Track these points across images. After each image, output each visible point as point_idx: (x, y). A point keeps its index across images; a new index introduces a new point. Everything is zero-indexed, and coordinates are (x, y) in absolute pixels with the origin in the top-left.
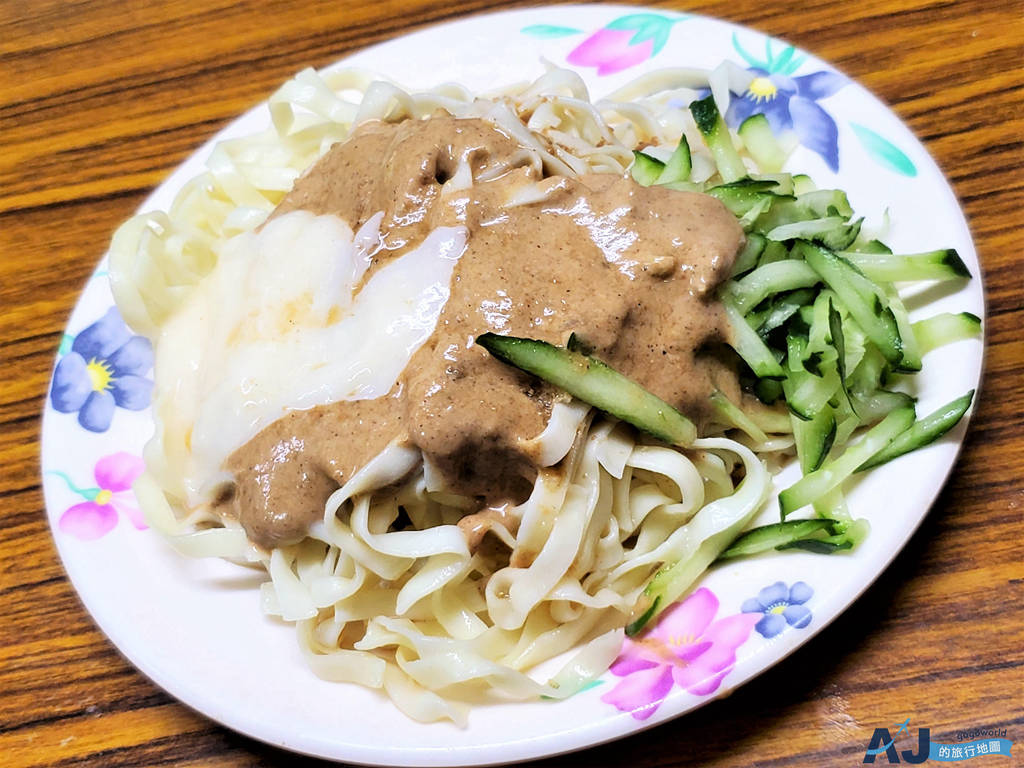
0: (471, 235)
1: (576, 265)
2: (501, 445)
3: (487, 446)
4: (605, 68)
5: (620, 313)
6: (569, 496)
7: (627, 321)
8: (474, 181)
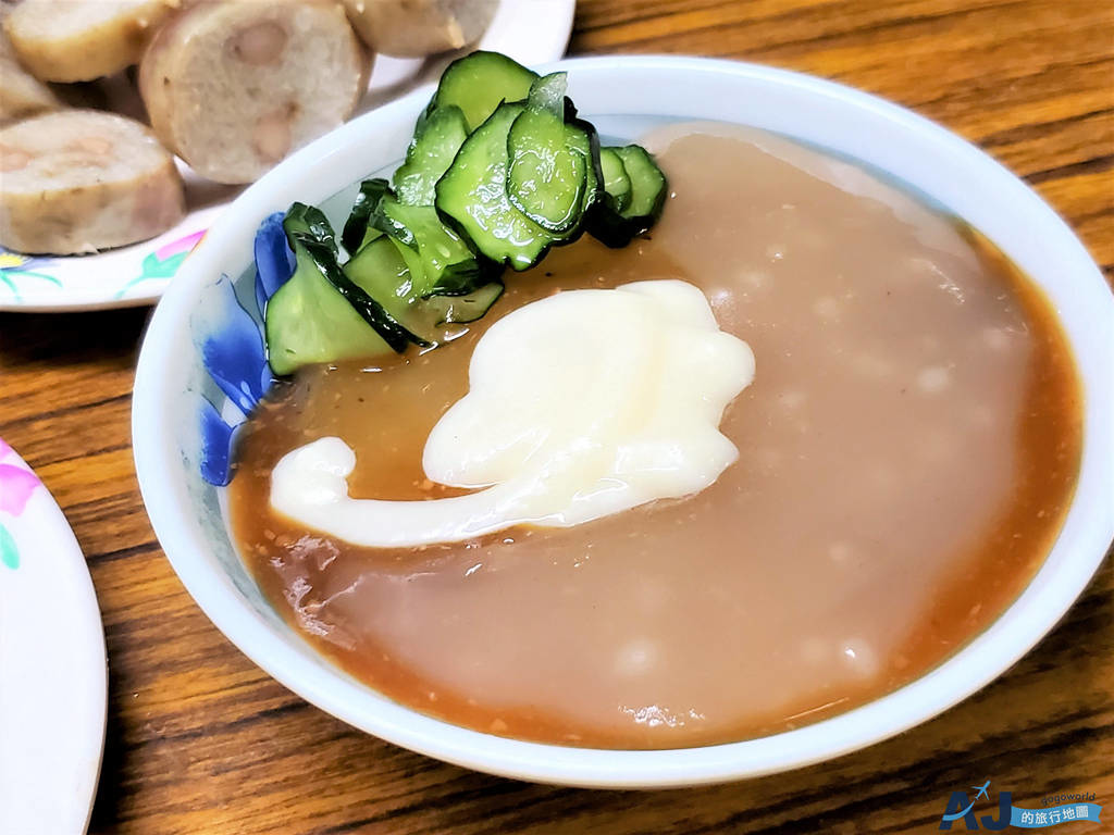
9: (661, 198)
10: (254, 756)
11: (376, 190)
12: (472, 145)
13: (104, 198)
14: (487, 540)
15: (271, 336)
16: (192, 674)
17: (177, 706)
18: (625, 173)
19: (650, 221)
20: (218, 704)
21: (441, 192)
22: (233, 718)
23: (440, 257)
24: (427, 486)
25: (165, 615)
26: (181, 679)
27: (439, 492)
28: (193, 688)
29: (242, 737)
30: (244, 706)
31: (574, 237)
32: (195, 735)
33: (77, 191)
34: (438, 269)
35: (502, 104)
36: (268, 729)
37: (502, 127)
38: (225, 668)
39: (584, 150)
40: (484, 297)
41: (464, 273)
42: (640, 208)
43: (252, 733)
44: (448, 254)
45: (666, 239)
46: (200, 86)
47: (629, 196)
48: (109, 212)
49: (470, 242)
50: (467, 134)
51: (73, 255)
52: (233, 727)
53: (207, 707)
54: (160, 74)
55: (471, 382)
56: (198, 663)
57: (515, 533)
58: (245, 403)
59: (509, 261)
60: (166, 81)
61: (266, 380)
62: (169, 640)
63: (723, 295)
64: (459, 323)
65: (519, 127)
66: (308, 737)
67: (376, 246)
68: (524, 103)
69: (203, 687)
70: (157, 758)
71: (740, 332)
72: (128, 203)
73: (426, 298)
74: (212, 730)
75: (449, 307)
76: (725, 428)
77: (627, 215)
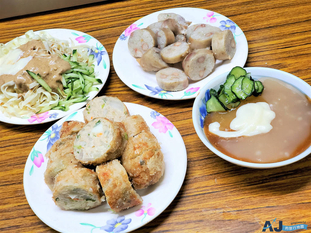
0: (33, 58)
1: (45, 65)
2: (26, 85)
3: (23, 84)
4: (80, 42)
5: (47, 73)
6: (32, 94)
7: (48, 74)
8: (38, 51)
9: (263, 89)
10: (204, 164)
11: (222, 87)
12: (237, 81)
13: (179, 83)
14: (239, 137)
15: (207, 107)
16: (194, 153)
17: (193, 157)
18: (258, 85)
19: (261, 93)
20: (198, 157)
21: (232, 88)
22: (201, 159)
23: (232, 98)
24: (231, 130)
25: (190, 145)
26: (193, 153)
27: (232, 131)
28: (195, 155)
29: (202, 161)
30: (202, 157)
31: (251, 96)
32: (196, 161)
33: (176, 82)
34: (231, 100)
35: (241, 76)
36: (206, 161)
37: (241, 79)
38: (199, 152)
39: (253, 83)
40: (238, 103)
41: (235, 100)
42: (260, 91)
43: (203, 161)
44: (233, 97)
45: (263, 96)
46: (193, 67)
47: (258, 89)
48: (180, 85)
49: (236, 96)
50: (235, 79)
51: (173, 91)
52: (200, 160)
53: (197, 157)
54: (187, 65)
55: (236, 116)
56: (195, 151)
57: (243, 136)
58: (204, 117)
59: (241, 98)
60: (188, 66)
61: (206, 113)
62: (191, 148)
63: (271, 105)
64: (234, 107)
65: (244, 80)
66: (211, 162)
67: (222, 95)
68: (244, 76)
69: (196, 155)
70: (191, 163)
71: (274, 111)
72: (182, 84)
73: (230, 103)
74: (198, 160)
75: (233, 105)
76: (271, 124)
77: (258, 92)
